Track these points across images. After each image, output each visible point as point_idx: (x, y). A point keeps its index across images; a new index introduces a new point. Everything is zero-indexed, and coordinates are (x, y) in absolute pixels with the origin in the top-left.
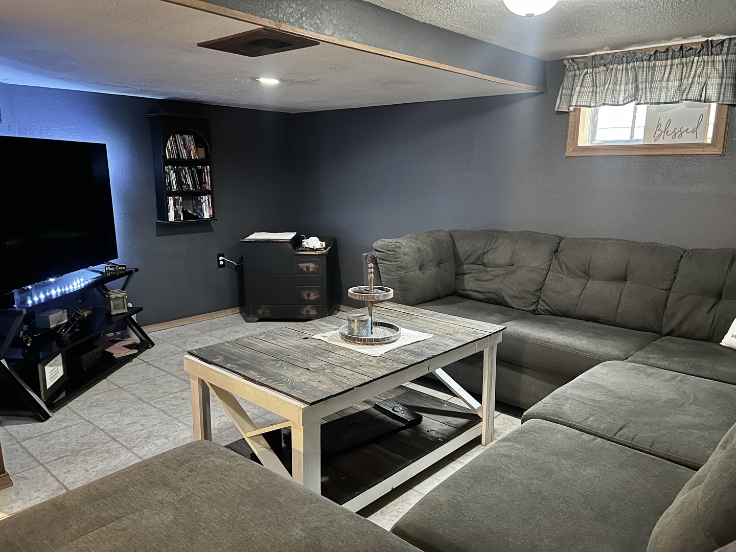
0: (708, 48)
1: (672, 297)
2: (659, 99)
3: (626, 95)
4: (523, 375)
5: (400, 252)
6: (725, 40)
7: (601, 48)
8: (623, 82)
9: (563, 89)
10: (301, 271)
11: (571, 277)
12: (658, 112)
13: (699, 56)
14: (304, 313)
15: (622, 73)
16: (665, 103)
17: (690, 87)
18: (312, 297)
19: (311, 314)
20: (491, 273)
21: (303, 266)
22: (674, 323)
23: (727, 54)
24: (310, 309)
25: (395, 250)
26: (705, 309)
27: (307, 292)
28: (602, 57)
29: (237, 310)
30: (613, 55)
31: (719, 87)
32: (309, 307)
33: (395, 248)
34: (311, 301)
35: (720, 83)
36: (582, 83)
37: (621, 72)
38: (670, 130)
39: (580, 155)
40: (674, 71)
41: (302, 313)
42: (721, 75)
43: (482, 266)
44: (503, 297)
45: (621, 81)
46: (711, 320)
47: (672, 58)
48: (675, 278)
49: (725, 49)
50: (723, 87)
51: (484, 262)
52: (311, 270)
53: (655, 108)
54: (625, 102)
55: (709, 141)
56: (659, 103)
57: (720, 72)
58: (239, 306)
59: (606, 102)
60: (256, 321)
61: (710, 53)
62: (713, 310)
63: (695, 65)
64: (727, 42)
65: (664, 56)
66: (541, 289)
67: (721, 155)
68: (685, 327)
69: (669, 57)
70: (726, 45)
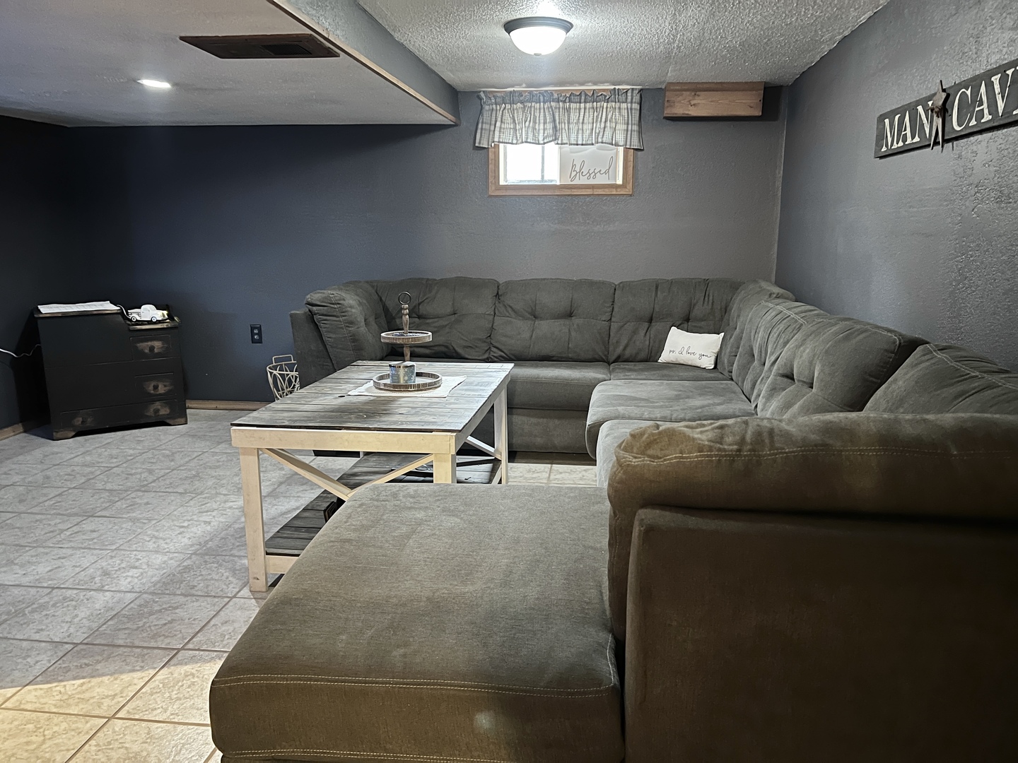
0: (615, 96)
1: (614, 326)
2: (577, 141)
3: (546, 135)
4: (514, 416)
5: (346, 304)
6: (629, 89)
7: (520, 85)
8: (542, 121)
9: (482, 123)
10: (142, 353)
11: (519, 320)
12: (571, 152)
13: (608, 102)
14: (150, 412)
15: (540, 113)
16: (582, 145)
17: (604, 131)
18: (162, 389)
19: (161, 413)
20: (434, 325)
21: (144, 346)
22: (619, 350)
23: (631, 103)
24: (159, 407)
25: (340, 302)
26: (642, 333)
27: (152, 384)
28: (521, 93)
29: (20, 427)
30: (530, 92)
31: (625, 132)
32: (157, 405)
33: (339, 300)
34: (160, 394)
35: (626, 128)
36: (502, 119)
37: (538, 111)
38: (585, 171)
39: (504, 194)
40: (587, 114)
41: (148, 414)
42: (626, 121)
43: (417, 319)
44: (454, 349)
45: (539, 120)
46: (647, 342)
47: (585, 102)
48: (613, 309)
49: (629, 98)
50: (629, 133)
51: (420, 314)
52: (156, 351)
53: (569, 149)
54: (546, 141)
55: (620, 182)
56: (577, 145)
57: (626, 119)
58: (21, 422)
59: (529, 141)
60: (71, 435)
61: (617, 100)
62: (648, 333)
63: (605, 110)
64: (630, 91)
65: (577, 99)
66: (490, 336)
67: (631, 195)
68: (628, 353)
69: (582, 100)
70: (629, 94)
